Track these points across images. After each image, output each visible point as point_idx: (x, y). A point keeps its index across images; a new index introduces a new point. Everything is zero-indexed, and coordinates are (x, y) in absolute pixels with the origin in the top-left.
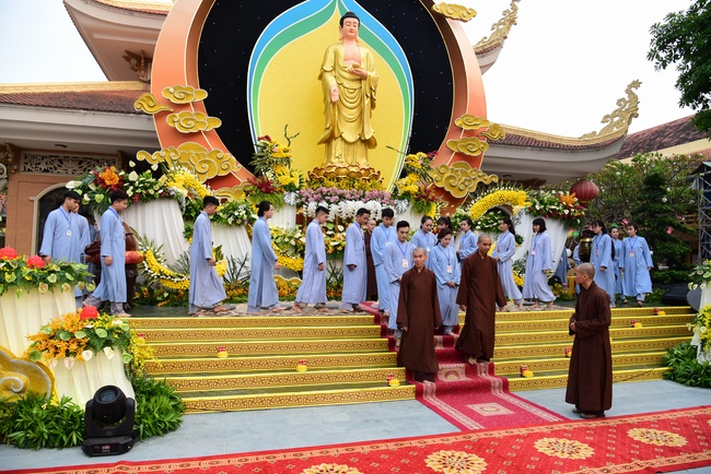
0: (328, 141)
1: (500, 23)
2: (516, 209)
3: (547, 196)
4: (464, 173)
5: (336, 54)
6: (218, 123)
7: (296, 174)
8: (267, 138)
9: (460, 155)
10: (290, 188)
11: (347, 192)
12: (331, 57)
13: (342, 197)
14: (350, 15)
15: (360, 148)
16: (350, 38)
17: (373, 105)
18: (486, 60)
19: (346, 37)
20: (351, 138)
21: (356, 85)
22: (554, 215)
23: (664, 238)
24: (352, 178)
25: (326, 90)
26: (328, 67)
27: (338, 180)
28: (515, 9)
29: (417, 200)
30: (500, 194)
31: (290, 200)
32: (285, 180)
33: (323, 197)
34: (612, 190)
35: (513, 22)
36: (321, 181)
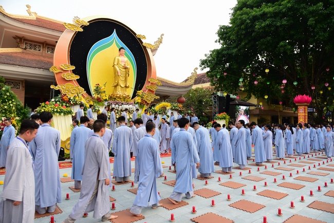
0: (116, 86)
1: (157, 42)
2: (167, 108)
3: (175, 105)
4: (151, 96)
5: (118, 60)
6: (78, 77)
7: (107, 96)
8: (98, 84)
9: (149, 90)
10: (106, 100)
11: (123, 102)
12: (116, 60)
13: (122, 104)
14: (122, 48)
16: (122, 55)
18: (154, 53)
19: (121, 55)
20: (123, 86)
21: (124, 70)
22: (176, 110)
24: (124, 98)
26: (116, 64)
27: (121, 99)
28: (162, 38)
29: (141, 104)
30: (163, 104)
31: (106, 104)
32: (104, 98)
33: (117, 104)
34: (189, 100)
35: (161, 42)
36: (115, 99)
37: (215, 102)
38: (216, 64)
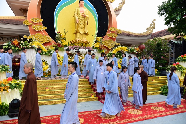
1: (121, 3)
2: (124, 52)
3: (132, 48)
4: (111, 42)
5: (78, 10)
6: (46, 28)
7: (67, 42)
8: (59, 32)
9: (110, 38)
10: (66, 46)
11: (81, 47)
12: (76, 11)
13: (79, 48)
14: (82, 0)
15: (84, 35)
16: (82, 6)
17: (88, 24)
18: (117, 13)
20: (82, 33)
21: (83, 19)
22: (134, 53)
23: (161, 59)
24: (82, 43)
25: (75, 20)
26: (76, 14)
27: (78, 44)
29: (99, 49)
30: (121, 48)
31: (66, 48)
32: (64, 44)
33: (74, 48)
34: (148, 47)
35: (124, 3)
36: (74, 44)
37: (172, 49)
38: (175, 7)
